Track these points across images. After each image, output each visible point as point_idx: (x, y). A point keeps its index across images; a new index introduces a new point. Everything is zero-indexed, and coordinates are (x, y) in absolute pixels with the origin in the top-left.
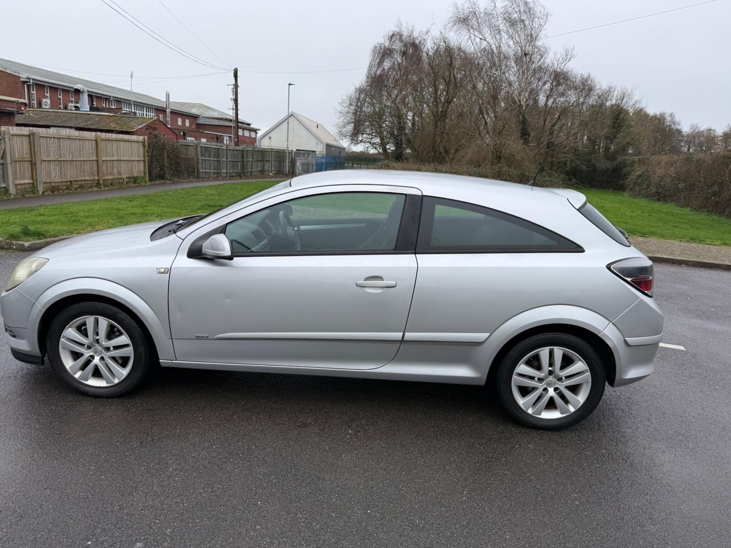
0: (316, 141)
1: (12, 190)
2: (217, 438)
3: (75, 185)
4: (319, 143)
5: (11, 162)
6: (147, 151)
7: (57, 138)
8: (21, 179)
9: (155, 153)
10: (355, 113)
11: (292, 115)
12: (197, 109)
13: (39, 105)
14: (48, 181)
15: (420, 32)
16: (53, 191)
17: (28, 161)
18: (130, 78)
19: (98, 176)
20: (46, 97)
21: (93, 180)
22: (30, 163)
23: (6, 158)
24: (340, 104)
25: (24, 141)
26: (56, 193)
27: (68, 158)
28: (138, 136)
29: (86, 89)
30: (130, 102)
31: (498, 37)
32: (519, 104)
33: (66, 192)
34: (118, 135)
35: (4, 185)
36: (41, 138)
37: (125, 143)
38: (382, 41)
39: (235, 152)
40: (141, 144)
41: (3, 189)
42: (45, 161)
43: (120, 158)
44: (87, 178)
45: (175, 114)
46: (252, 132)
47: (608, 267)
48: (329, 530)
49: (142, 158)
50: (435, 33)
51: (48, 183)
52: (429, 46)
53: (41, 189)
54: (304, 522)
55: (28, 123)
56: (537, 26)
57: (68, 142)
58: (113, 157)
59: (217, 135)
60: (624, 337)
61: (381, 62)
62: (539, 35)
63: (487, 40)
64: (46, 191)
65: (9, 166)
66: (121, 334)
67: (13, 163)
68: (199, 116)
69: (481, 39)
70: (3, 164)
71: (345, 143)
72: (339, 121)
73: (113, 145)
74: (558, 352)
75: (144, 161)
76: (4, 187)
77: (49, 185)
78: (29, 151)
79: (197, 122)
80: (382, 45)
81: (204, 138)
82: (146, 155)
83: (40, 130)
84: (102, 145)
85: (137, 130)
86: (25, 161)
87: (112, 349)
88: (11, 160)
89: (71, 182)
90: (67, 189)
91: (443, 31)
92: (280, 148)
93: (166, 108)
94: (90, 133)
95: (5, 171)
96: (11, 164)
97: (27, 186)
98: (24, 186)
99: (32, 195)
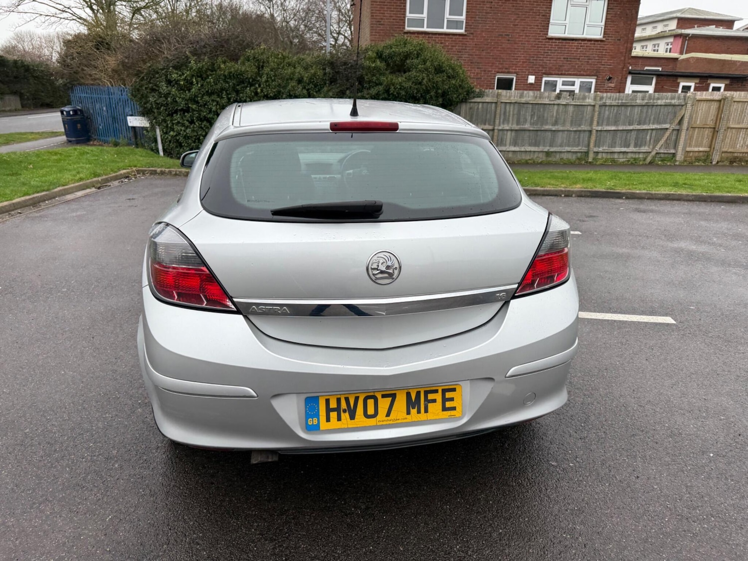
1: (680, 157)
5: (688, 128)
8: (696, 146)
14: (731, 150)
16: (731, 162)
17: (711, 128)
22: (713, 129)
23: (683, 124)
25: (712, 107)
26: (735, 164)
35: (672, 151)
36: (735, 103)
41: (671, 155)
42: (733, 128)
51: (730, 152)
53: (716, 158)
64: (723, 162)
65: (684, 131)
67: (690, 129)
70: (678, 130)
76: (671, 153)
77: (729, 155)
78: (715, 119)
86: (706, 128)
88: (689, 126)
95: (678, 138)
96: (687, 130)
97: (701, 154)
98: (697, 154)
99: (703, 164)
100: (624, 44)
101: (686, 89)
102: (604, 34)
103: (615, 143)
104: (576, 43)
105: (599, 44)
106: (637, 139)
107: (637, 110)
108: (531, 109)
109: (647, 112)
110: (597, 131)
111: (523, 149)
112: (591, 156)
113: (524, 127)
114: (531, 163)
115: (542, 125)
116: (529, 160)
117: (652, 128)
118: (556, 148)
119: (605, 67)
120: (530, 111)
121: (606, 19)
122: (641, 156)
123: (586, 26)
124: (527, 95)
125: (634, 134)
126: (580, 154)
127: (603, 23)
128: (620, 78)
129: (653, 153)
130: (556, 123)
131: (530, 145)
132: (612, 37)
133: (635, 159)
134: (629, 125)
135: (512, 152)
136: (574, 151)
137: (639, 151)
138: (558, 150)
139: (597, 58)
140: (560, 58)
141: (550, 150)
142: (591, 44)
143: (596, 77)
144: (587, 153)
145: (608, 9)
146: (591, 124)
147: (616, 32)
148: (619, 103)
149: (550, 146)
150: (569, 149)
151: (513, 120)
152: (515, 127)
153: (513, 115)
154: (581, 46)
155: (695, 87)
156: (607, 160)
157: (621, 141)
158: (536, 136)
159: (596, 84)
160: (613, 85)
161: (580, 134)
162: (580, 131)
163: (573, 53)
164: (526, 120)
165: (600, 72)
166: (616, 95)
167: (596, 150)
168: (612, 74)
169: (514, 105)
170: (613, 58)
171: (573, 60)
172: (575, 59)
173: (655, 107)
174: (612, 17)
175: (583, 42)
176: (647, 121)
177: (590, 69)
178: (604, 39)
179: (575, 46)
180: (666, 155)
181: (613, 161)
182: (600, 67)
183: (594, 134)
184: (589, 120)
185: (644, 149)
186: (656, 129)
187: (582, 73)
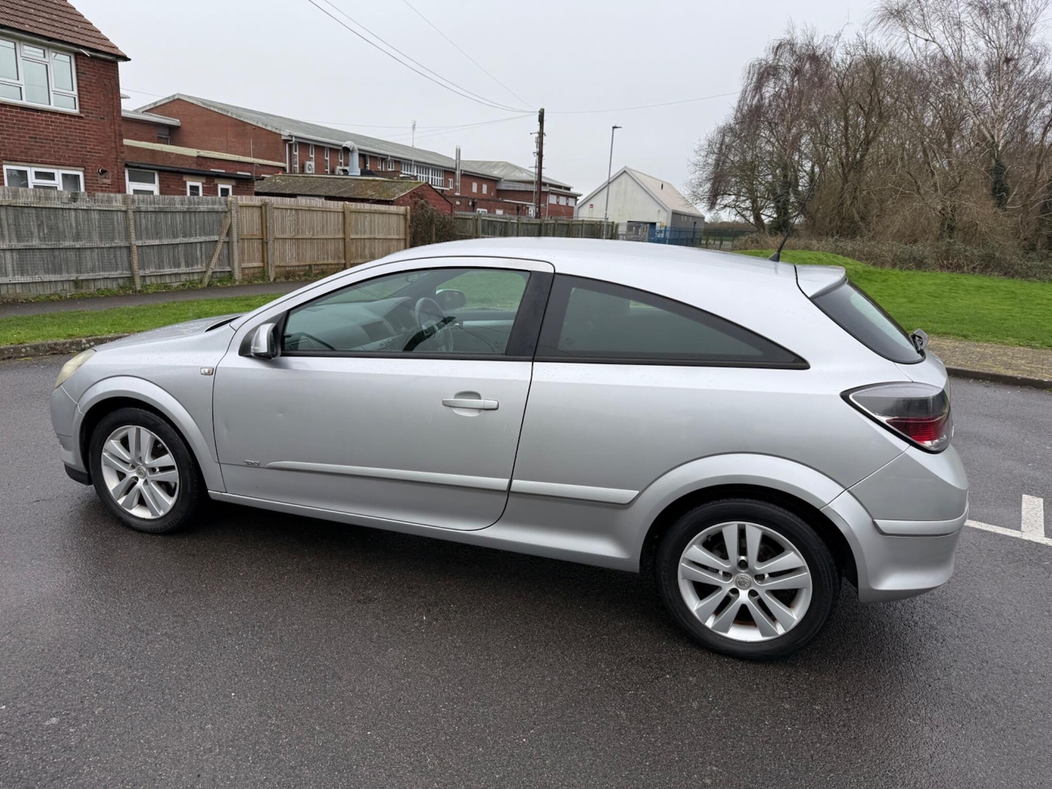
0: (658, 208)
1: (238, 275)
2: (243, 602)
3: (315, 270)
4: (662, 210)
5: (238, 240)
6: (410, 226)
7: (295, 209)
8: (249, 261)
9: (419, 230)
10: (717, 165)
11: (625, 171)
12: (500, 169)
13: (301, 169)
14: (281, 264)
15: (825, 37)
16: (287, 278)
17: (259, 239)
18: (411, 129)
19: (345, 259)
20: (310, 159)
21: (338, 264)
22: (261, 241)
23: (232, 235)
24: (696, 152)
25: (255, 214)
26: (290, 280)
27: (308, 235)
28: (399, 207)
29: (356, 147)
30: (410, 162)
31: (957, 34)
32: (991, 141)
33: (303, 279)
34: (373, 205)
35: (228, 269)
36: (275, 210)
37: (381, 216)
38: (762, 55)
39: (529, 227)
40: (402, 217)
41: (228, 274)
42: (279, 239)
43: (372, 236)
44: (330, 261)
45: (469, 176)
46: (570, 199)
47: (845, 396)
48: (297, 747)
49: (402, 236)
50: (850, 37)
51: (282, 266)
52: (839, 57)
53: (272, 274)
54: (272, 731)
55: (272, 191)
56: (1029, 12)
57: (308, 215)
58: (364, 234)
59: (518, 204)
60: (873, 519)
61: (758, 87)
62: (1034, 26)
63: (938, 41)
64: (279, 278)
65: (235, 244)
66: (167, 453)
67: (240, 241)
68: (500, 178)
69: (927, 40)
70: (228, 242)
71: (701, 209)
72: (693, 176)
73: (365, 218)
74: (755, 533)
75: (405, 239)
76: (228, 272)
77: (283, 269)
78: (260, 228)
79: (498, 188)
80: (764, 63)
81: (499, 208)
82: (408, 231)
83: (273, 199)
84: (352, 218)
85: (398, 198)
86: (255, 239)
87: (158, 470)
88: (238, 237)
89: (310, 266)
90: (305, 275)
91: (863, 34)
92: (594, 220)
93: (456, 169)
94: (336, 202)
95: (231, 252)
96: (238, 242)
97: (256, 270)
98: (252, 271)
99: (261, 282)
100: (111, 124)
101: (194, 190)
102: (80, 108)
103: (163, 262)
104: (43, 116)
105: (78, 122)
106: (186, 256)
107: (179, 218)
108: (34, 216)
109: (190, 219)
110: (137, 246)
111: (37, 279)
112: (138, 281)
113: (31, 244)
114: (57, 300)
115: (59, 241)
116: (52, 295)
117: (200, 240)
118: (86, 274)
119: (92, 156)
120: (35, 219)
121: (78, 86)
122: (196, 277)
123: (51, 93)
124: (24, 194)
125: (181, 248)
126: (122, 280)
127: (75, 92)
128: (116, 172)
129: (210, 273)
130: (78, 237)
131: (47, 272)
132: (92, 113)
133: (191, 282)
134: (174, 238)
135: (20, 285)
136: (113, 276)
137: (192, 271)
138: (91, 278)
139: (78, 141)
140: (24, 137)
141: (80, 278)
142: (65, 120)
143: (83, 169)
144: (131, 279)
145: (77, 72)
146: (128, 237)
147: (95, 107)
148: (155, 208)
149: (77, 272)
150: (106, 274)
151: (9, 234)
152: (15, 244)
153: (9, 225)
154: (52, 122)
155: (203, 187)
156: (158, 286)
157: (169, 259)
158: (54, 257)
159: (85, 179)
160: (108, 181)
161: (115, 252)
162: (115, 248)
163: (41, 131)
164: (32, 234)
165: (87, 162)
166: (150, 197)
167: (142, 273)
168: (105, 166)
169: (6, 209)
170: (100, 143)
171: (44, 141)
172: (47, 139)
173: (197, 214)
174: (86, 84)
175: (53, 116)
176: (193, 232)
177: (73, 157)
178: (82, 115)
179: (42, 120)
180: (222, 275)
181: (166, 286)
182: (87, 155)
183: (135, 251)
184: (123, 232)
185: (198, 268)
186: (205, 242)
187: (62, 161)
